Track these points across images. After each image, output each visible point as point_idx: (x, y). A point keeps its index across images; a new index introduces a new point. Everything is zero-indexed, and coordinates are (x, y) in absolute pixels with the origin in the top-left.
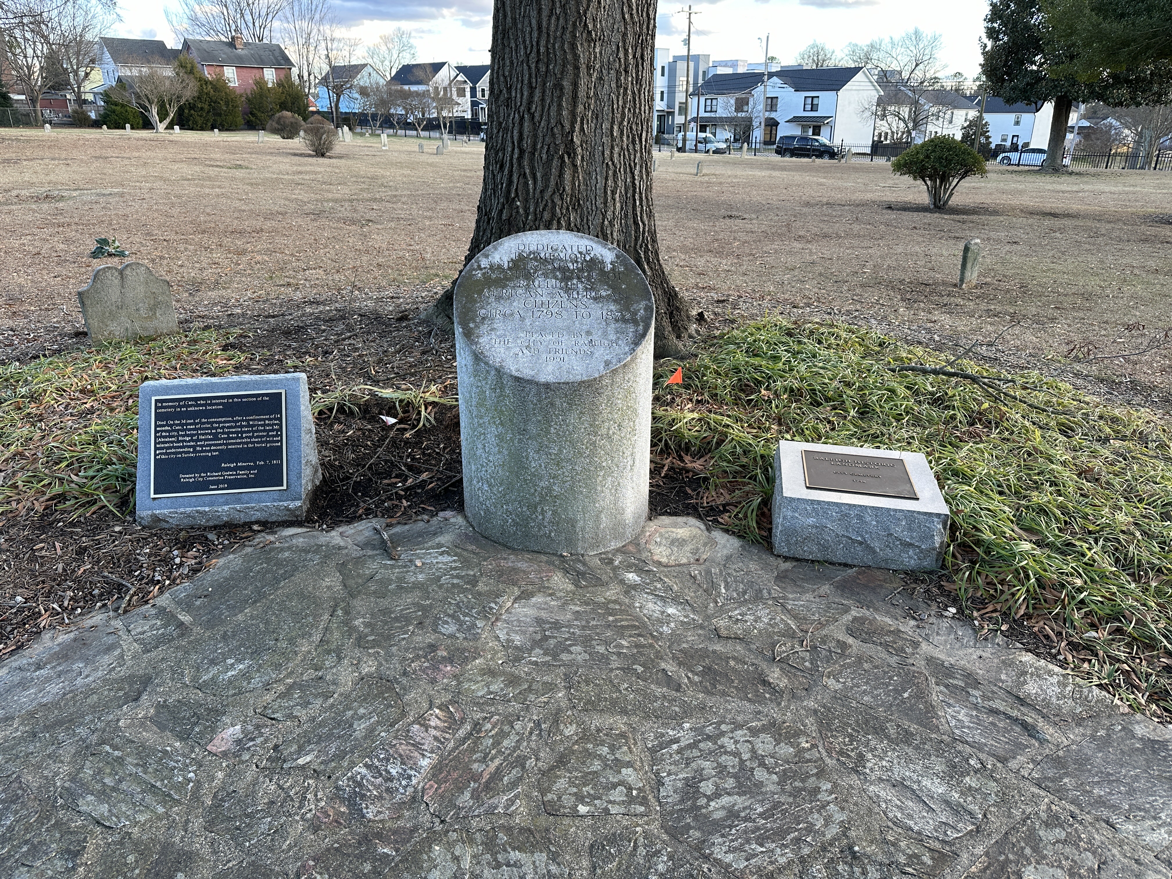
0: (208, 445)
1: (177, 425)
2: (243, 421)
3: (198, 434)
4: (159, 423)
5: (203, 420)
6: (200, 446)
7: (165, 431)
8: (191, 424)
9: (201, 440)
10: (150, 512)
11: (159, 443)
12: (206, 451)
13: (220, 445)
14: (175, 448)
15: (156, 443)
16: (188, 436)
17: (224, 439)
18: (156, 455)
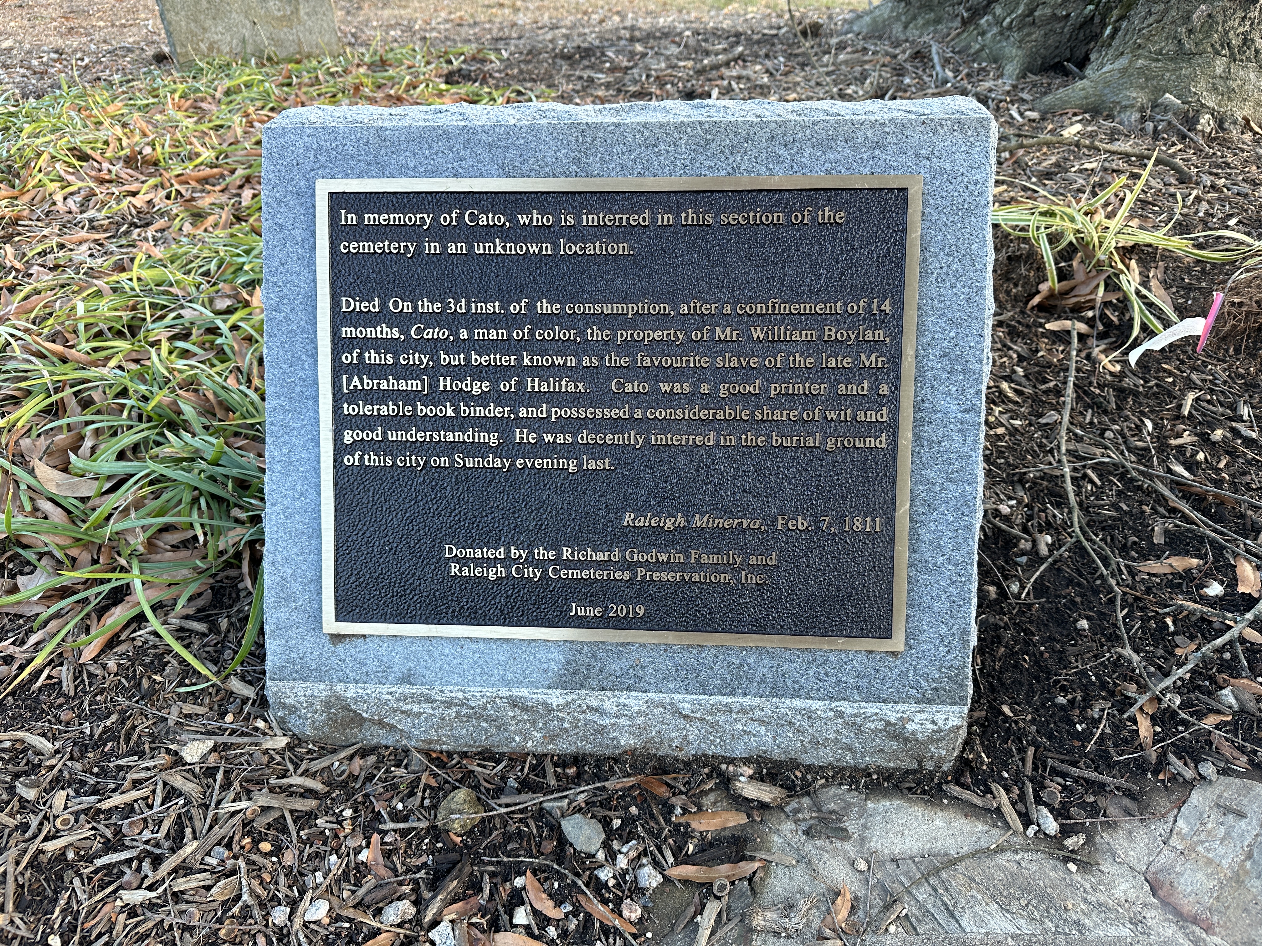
0: (564, 426)
1: (431, 320)
2: (723, 319)
3: (519, 371)
4: (348, 304)
5: (544, 307)
6: (528, 424)
7: (378, 344)
8: (490, 321)
9: (535, 399)
10: (320, 690)
11: (354, 396)
12: (553, 449)
13: (617, 426)
14: (423, 423)
15: (338, 398)
16: (478, 373)
17: (636, 398)
18: (340, 450)
